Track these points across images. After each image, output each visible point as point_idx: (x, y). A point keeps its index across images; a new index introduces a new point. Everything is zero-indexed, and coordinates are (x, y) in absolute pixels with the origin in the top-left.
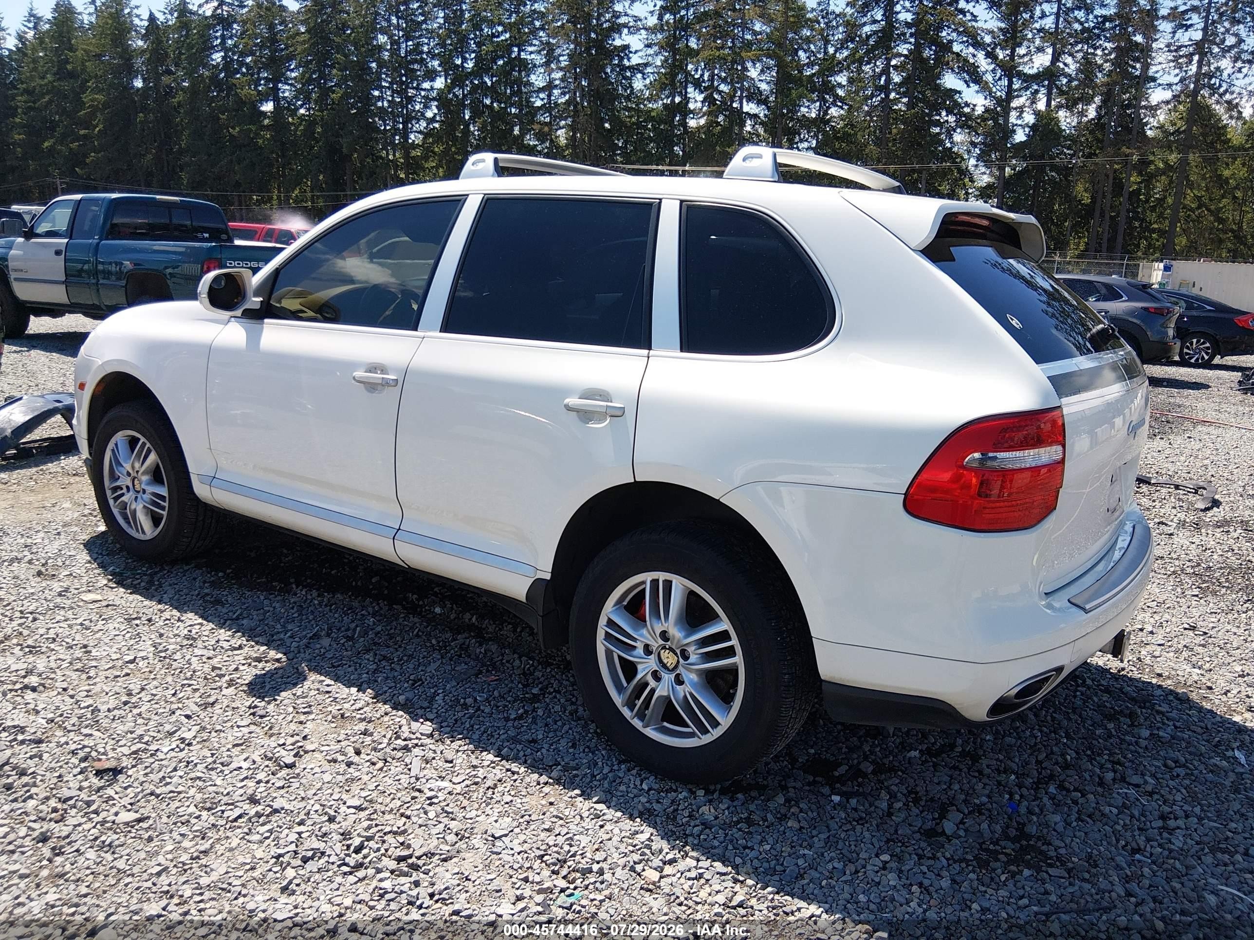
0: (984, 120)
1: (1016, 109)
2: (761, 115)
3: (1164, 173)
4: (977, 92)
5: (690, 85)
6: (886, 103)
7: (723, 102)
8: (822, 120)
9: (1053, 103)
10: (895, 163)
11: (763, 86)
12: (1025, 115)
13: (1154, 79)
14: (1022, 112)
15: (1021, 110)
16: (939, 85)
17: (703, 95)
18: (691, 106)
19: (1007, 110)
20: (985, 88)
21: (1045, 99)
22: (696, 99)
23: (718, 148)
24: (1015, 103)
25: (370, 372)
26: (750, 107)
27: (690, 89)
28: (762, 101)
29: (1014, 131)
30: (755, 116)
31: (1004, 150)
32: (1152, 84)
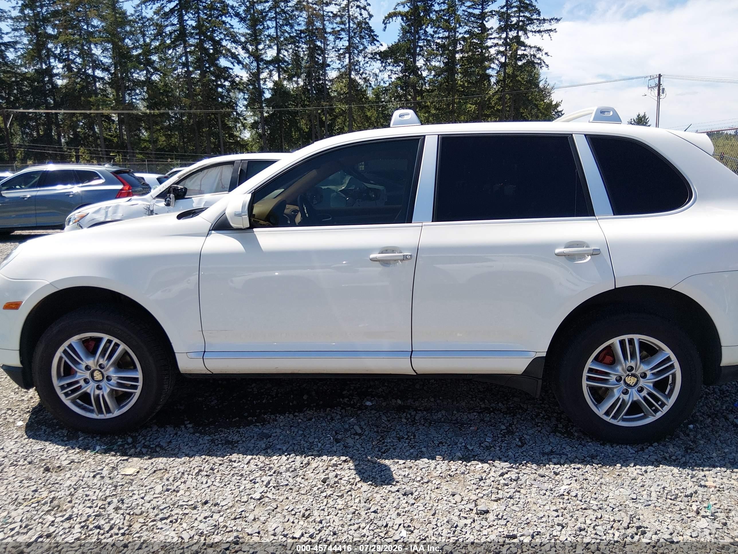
0: (248, 85)
1: (262, 79)
2: (106, 78)
3: (341, 115)
4: (241, 69)
5: (51, 57)
6: (189, 73)
7: (79, 70)
8: (148, 82)
9: (281, 76)
10: (200, 109)
11: (105, 60)
12: (267, 83)
13: (329, 65)
14: (265, 81)
15: (265, 80)
16: (217, 64)
17: (62, 65)
18: (55, 71)
19: (259, 80)
20: (245, 67)
21: (277, 74)
22: (58, 67)
23: (83, 98)
24: (262, 76)
25: (382, 253)
26: (99, 73)
27: (52, 60)
28: (106, 69)
29: (264, 92)
30: (102, 79)
31: (261, 103)
32: (328, 68)
